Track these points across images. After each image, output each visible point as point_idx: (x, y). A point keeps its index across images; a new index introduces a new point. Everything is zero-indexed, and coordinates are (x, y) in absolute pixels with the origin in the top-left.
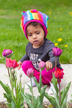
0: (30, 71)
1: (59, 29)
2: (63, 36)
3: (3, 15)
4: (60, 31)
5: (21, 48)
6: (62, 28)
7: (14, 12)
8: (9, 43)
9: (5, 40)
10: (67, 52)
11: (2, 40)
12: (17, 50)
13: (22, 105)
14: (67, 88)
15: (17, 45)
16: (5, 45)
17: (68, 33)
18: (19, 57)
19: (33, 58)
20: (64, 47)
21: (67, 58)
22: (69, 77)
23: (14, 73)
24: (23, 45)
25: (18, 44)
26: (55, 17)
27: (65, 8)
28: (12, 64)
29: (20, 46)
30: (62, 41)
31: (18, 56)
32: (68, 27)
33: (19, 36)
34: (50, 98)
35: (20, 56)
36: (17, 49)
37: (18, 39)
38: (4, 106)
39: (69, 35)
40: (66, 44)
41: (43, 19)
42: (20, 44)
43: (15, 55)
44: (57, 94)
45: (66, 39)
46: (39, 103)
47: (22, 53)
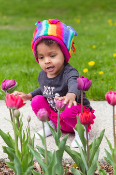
0: (42, 112)
1: (91, 47)
2: (97, 58)
3: (6, 24)
4: (93, 49)
5: (32, 76)
6: (95, 44)
7: (24, 19)
8: (14, 69)
9: (8, 63)
10: (102, 82)
11: (4, 63)
12: (27, 80)
13: (32, 163)
14: (99, 138)
15: (26, 71)
16: (7, 71)
17: (105, 52)
18: (28, 89)
19: (48, 93)
20: (98, 74)
21: (101, 91)
22: (105, 121)
23: (19, 115)
24: (35, 71)
25: (28, 70)
26: (86, 28)
27: (102, 13)
28: (15, 102)
29: (30, 73)
30: (94, 66)
31: (27, 87)
32: (104, 43)
33: (29, 58)
34: (73, 154)
35: (30, 88)
36: (26, 77)
37: (28, 63)
38: (5, 166)
39: (106, 55)
40: (100, 71)
41: (63, 36)
42: (30, 70)
43: (23, 87)
44: (83, 148)
45: (100, 62)
46: (56, 162)
47: (33, 83)
